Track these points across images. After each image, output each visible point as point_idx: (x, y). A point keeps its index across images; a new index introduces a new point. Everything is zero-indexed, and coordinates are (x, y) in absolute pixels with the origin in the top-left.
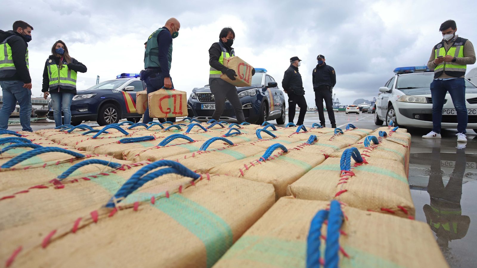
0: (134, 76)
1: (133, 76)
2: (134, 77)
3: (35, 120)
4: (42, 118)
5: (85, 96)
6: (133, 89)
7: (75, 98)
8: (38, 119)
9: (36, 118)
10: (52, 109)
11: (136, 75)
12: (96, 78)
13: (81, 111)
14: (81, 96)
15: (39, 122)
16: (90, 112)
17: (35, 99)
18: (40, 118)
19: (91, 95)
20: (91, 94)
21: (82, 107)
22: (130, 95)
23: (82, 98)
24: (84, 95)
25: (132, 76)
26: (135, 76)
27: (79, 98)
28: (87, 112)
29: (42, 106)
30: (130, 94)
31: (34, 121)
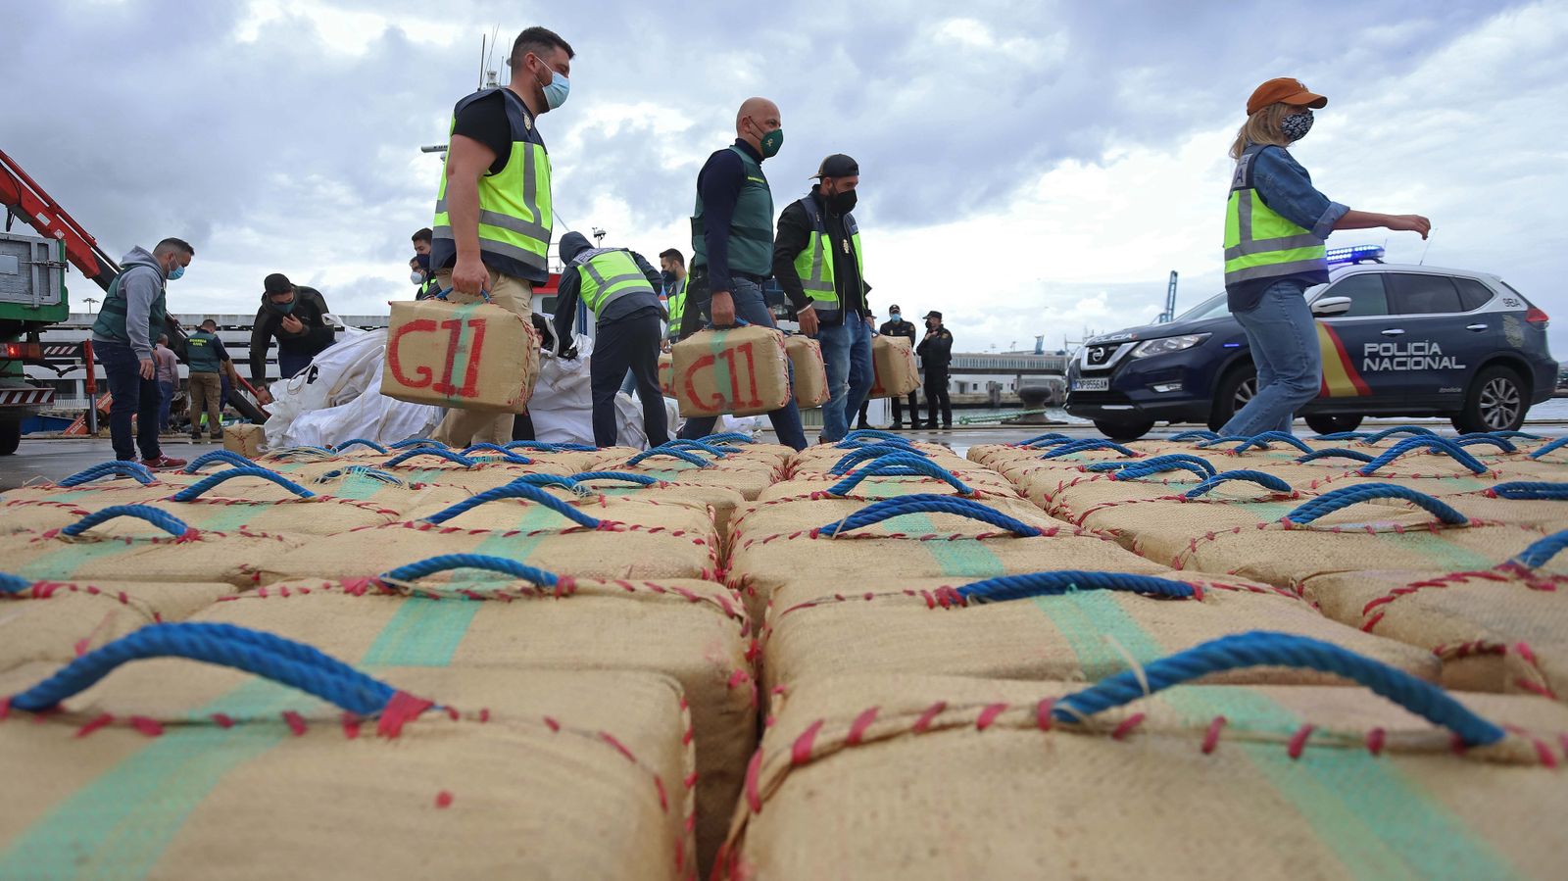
0: (1345, 256)
1: (1341, 257)
2: (1347, 260)
3: (1019, 416)
4: (1035, 411)
5: (1172, 343)
6: (1346, 307)
7: (1143, 351)
8: (1027, 412)
9: (1022, 412)
10: (1078, 385)
11: (1352, 253)
12: (1167, 277)
13: (1162, 389)
14: (1162, 343)
15: (1029, 420)
16: (1189, 395)
17: (997, 356)
18: (1031, 412)
19: (1192, 340)
20: (1192, 336)
21: (1164, 376)
22: (1333, 330)
23: (1162, 348)
24: (1170, 340)
25: (1337, 257)
26: (1349, 256)
27: (1157, 351)
28: (1180, 394)
29: (1015, 377)
30: (1332, 327)
31: (1016, 418)
